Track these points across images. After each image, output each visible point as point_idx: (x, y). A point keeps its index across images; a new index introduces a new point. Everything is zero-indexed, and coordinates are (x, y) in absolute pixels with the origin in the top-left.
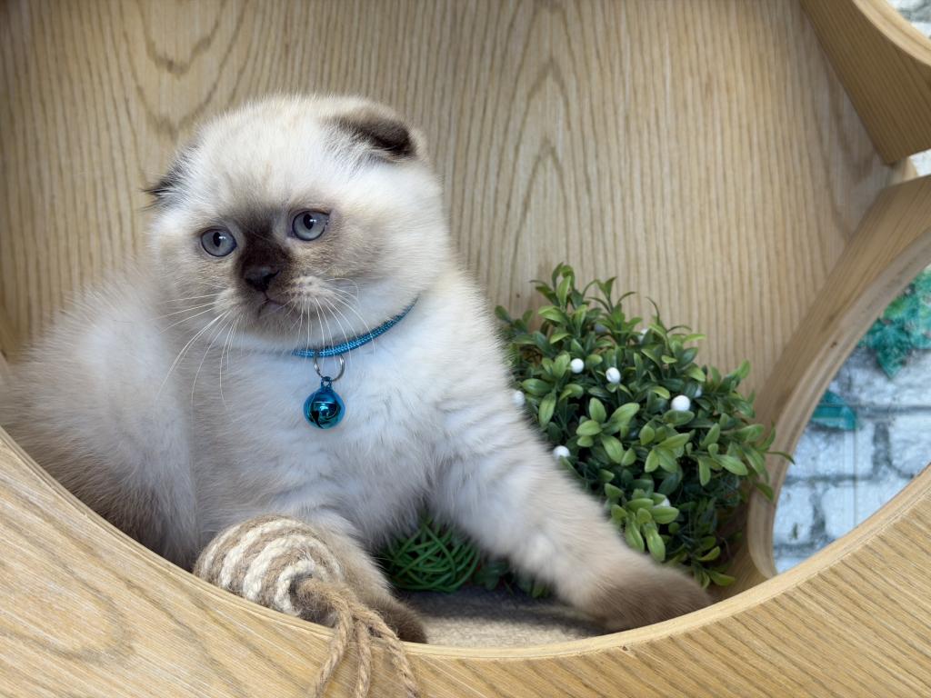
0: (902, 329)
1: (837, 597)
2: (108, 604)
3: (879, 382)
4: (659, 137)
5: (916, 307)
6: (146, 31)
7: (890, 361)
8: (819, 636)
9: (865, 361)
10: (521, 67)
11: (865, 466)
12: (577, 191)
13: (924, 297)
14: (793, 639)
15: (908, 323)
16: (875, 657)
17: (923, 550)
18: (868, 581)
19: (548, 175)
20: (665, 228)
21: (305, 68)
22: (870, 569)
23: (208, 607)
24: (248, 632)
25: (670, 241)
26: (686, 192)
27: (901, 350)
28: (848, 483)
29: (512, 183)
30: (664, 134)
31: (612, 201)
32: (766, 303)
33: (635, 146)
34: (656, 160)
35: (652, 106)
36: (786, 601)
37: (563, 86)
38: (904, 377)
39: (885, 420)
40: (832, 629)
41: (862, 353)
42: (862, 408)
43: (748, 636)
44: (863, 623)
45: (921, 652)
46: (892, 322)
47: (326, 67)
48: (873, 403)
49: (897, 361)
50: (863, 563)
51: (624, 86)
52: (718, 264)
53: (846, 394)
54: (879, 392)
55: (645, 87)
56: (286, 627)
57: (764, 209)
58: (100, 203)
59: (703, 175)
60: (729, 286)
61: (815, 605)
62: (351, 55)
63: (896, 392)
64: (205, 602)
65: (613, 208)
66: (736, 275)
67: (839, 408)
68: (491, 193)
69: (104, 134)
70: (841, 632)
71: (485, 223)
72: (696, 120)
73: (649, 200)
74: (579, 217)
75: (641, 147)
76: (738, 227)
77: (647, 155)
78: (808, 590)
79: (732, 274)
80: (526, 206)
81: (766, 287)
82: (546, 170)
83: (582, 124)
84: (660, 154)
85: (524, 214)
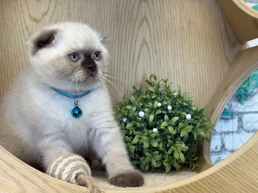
0: (245, 90)
1: (229, 173)
2: (18, 182)
3: (239, 105)
4: (176, 37)
5: (249, 84)
6: (28, 11)
7: (242, 99)
8: (223, 184)
9: (235, 99)
10: (136, 19)
11: (236, 129)
12: (153, 53)
13: (251, 81)
14: (216, 186)
15: (247, 88)
16: (240, 190)
17: (253, 159)
18: (237, 169)
19: (145, 49)
20: (178, 64)
22: (238, 165)
23: (47, 182)
24: (59, 189)
25: (180, 67)
26: (184, 53)
27: (245, 96)
28: (231, 134)
29: (134, 52)
30: (177, 36)
31: (163, 56)
32: (207, 84)
33: (169, 40)
35: (174, 29)
36: (214, 175)
37: (148, 24)
38: (246, 103)
39: (241, 116)
40: (228, 182)
41: (234, 97)
42: (235, 112)
43: (203, 185)
44: (236, 180)
45: (253, 188)
46: (243, 88)
48: (238, 111)
49: (244, 99)
50: (236, 163)
51: (166, 23)
53: (230, 109)
54: (239, 108)
55: (172, 23)
56: (70, 188)
57: (206, 57)
59: (189, 48)
60: (197, 79)
61: (222, 176)
63: (244, 108)
64: (46, 181)
65: (163, 58)
66: (199, 76)
67: (228, 113)
68: (129, 55)
69: (17, 40)
70: (230, 183)
71: (127, 63)
72: (186, 32)
73: (173, 56)
74: (154, 61)
75: (171, 41)
78: (220, 172)
79: (197, 76)
80: (139, 58)
81: (207, 80)
82: (144, 48)
83: (154, 34)
84: (176, 42)
85: (138, 60)
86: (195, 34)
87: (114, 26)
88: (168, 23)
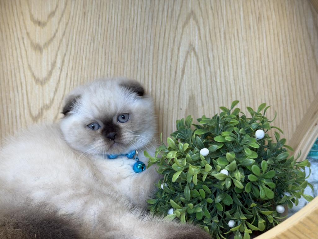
4: (239, 41)
6: (30, 11)
10: (179, 15)
12: (204, 65)
19: (192, 59)
20: (242, 78)
21: (92, 21)
25: (245, 84)
26: (251, 63)
29: (177, 63)
30: (241, 39)
31: (220, 68)
32: (288, 108)
33: (228, 45)
34: (238, 50)
35: (236, 28)
37: (197, 22)
47: (100, 20)
51: (223, 20)
52: (266, 92)
55: (232, 20)
57: (286, 68)
58: (14, 79)
59: (258, 55)
62: (110, 15)
65: (220, 71)
66: (274, 96)
68: (169, 67)
69: (15, 52)
71: (166, 80)
72: (254, 32)
73: (235, 67)
74: (206, 75)
75: (231, 46)
76: (275, 77)
77: (234, 48)
79: (273, 96)
80: (183, 72)
81: (288, 102)
82: (191, 57)
83: (206, 37)
84: (239, 48)
85: (183, 75)
86: (268, 34)
87: (148, 27)
88: (227, 19)
